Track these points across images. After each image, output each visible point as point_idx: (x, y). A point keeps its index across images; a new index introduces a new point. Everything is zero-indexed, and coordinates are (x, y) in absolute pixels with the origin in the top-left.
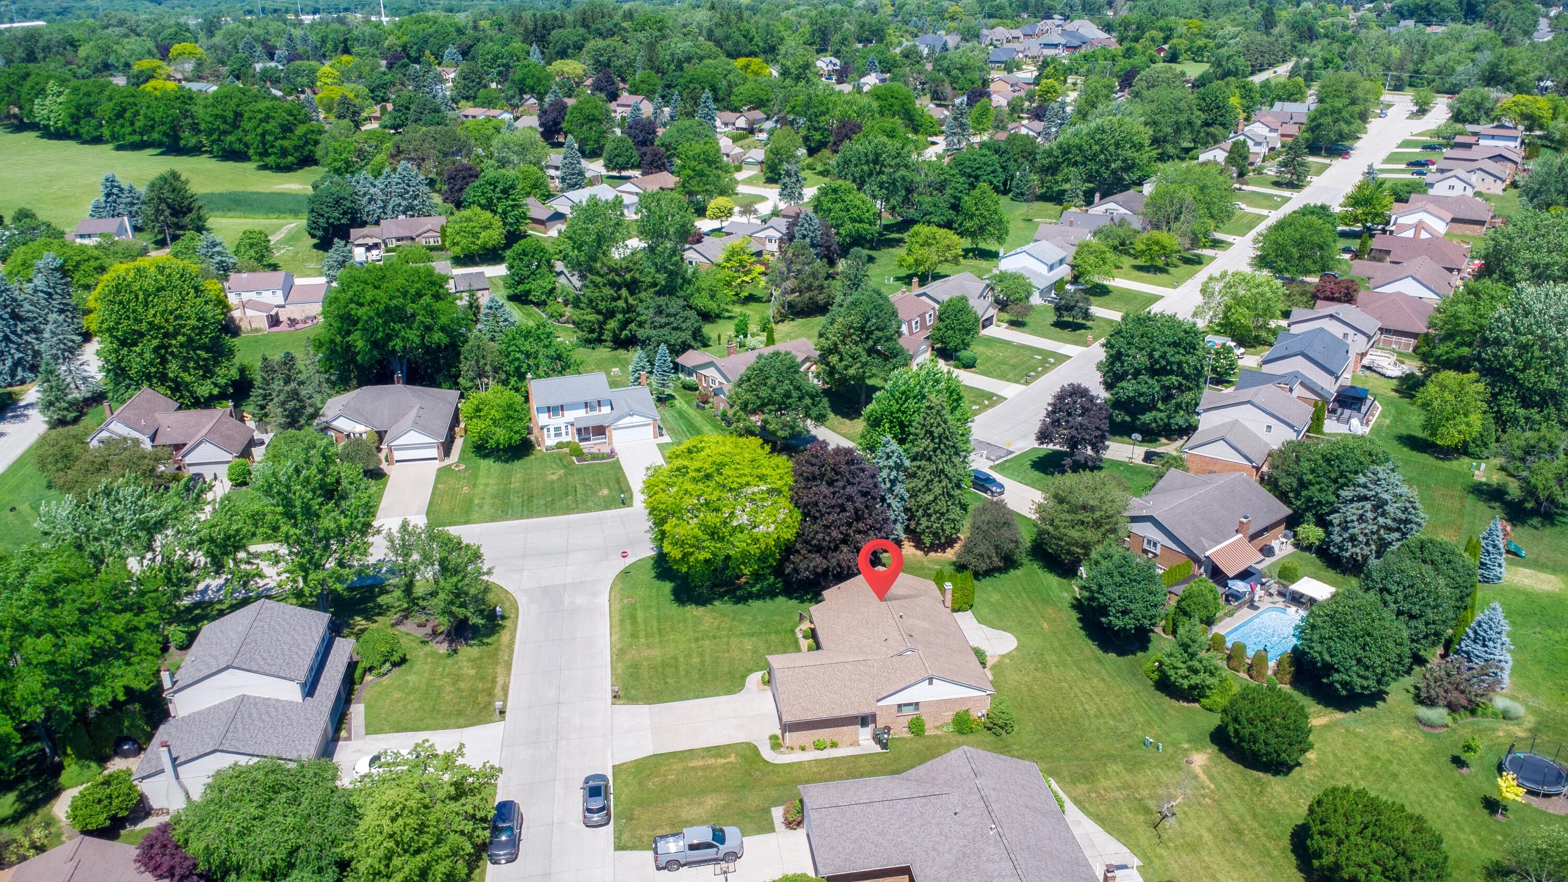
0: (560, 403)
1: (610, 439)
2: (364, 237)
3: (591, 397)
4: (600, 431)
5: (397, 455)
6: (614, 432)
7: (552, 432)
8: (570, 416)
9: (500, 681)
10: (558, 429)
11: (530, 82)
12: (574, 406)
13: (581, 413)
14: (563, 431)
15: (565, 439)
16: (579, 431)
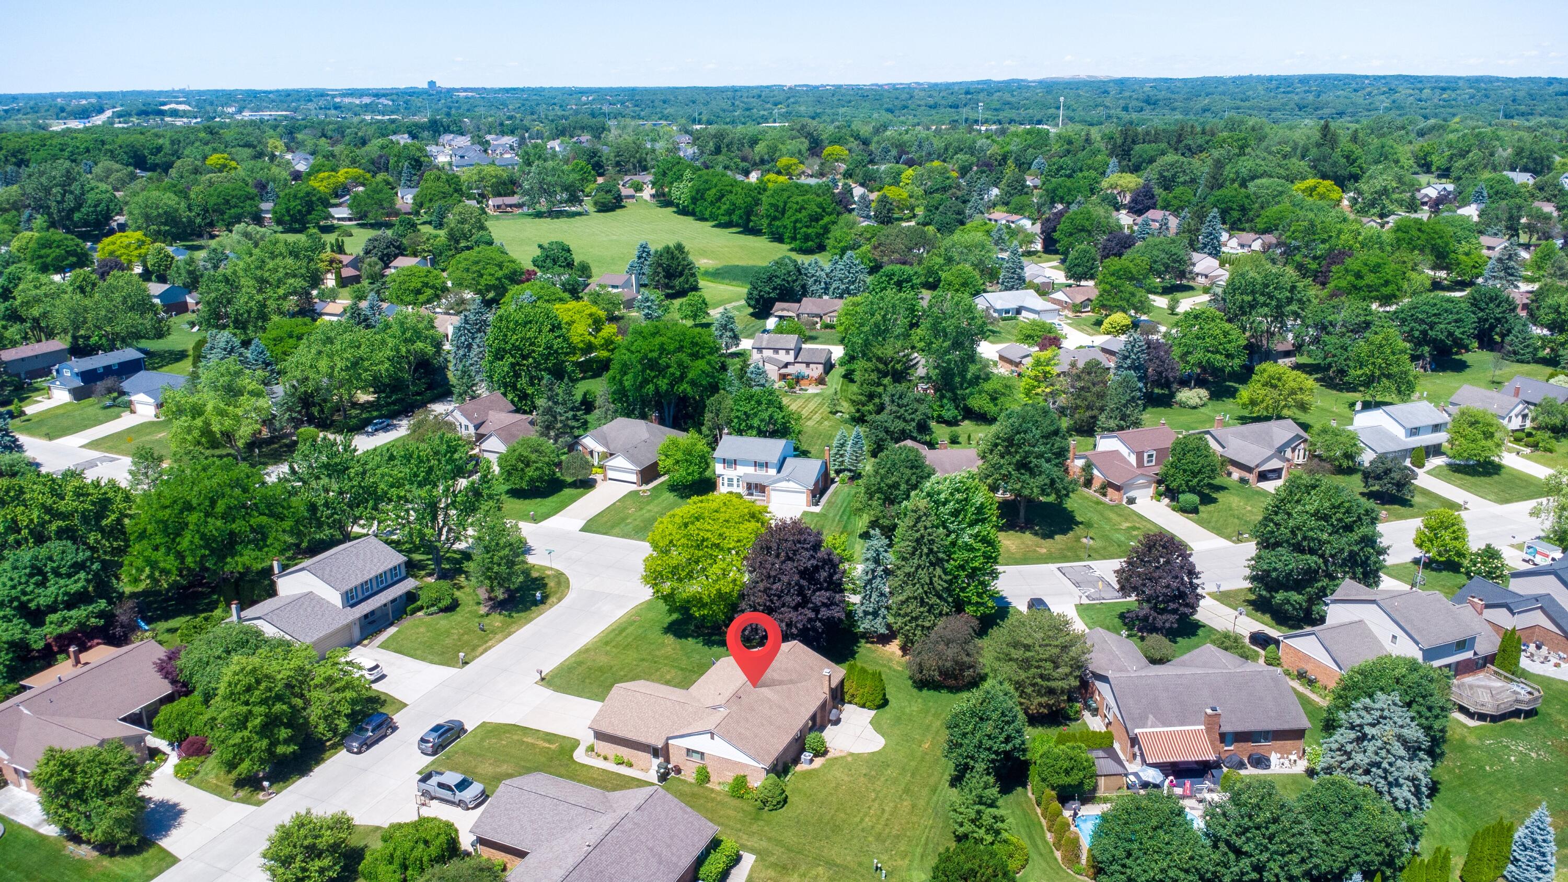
0: (733, 458)
1: (769, 497)
2: (783, 310)
3: (762, 458)
4: (761, 488)
5: (611, 474)
6: (773, 493)
7: (726, 482)
8: (741, 470)
9: (490, 643)
10: (730, 480)
11: (1060, 192)
12: (745, 463)
13: (750, 470)
14: (735, 482)
15: (735, 489)
16: (749, 486)
